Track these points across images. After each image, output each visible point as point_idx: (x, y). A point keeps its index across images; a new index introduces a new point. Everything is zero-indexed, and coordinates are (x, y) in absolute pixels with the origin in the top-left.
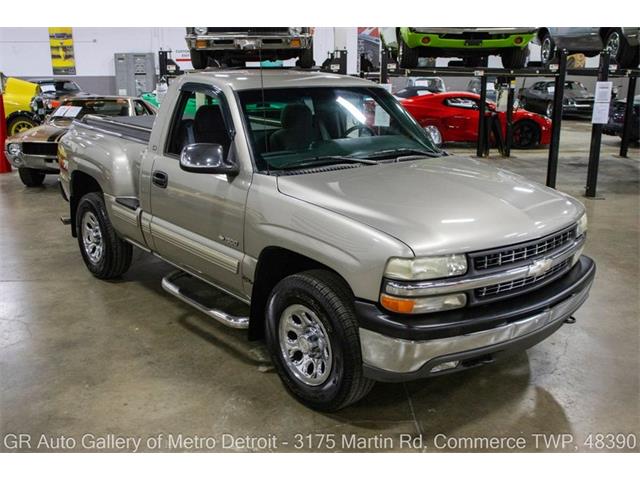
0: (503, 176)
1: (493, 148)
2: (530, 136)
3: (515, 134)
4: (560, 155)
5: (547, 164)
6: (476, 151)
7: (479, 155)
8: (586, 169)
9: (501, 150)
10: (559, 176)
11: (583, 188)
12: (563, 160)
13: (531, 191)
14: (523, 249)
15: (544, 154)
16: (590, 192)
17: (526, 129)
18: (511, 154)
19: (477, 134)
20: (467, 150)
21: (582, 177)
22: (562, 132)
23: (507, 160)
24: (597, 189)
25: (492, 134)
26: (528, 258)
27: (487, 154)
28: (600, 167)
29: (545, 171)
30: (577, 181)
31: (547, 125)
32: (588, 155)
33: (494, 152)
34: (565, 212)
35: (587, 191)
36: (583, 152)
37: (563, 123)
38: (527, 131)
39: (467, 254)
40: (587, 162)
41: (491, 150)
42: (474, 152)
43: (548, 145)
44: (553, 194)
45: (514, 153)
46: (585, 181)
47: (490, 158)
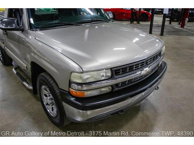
0: (136, 30)
1: (135, 21)
2: (145, 18)
3: (141, 17)
4: (154, 23)
5: (150, 26)
6: (130, 22)
7: (131, 23)
8: (161, 27)
9: (137, 22)
10: (153, 29)
11: (160, 33)
12: (154, 24)
13: (144, 36)
14: (139, 64)
15: (149, 23)
16: (162, 34)
17: (144, 16)
18: (140, 23)
19: (130, 17)
20: (127, 22)
21: (160, 30)
22: (154, 17)
23: (139, 24)
24: (164, 33)
25: (135, 17)
26: (141, 67)
27: (133, 23)
28: (165, 27)
29: (149, 28)
30: (158, 31)
31: (150, 15)
32: (161, 23)
33: (135, 22)
34: (157, 45)
35: (161, 34)
36: (161, 22)
37: (155, 15)
38: (145, 17)
39: (111, 69)
40: (161, 25)
41: (134, 22)
42: (129, 22)
43: (150, 21)
44: (151, 37)
45: (141, 23)
46: (161, 31)
47: (134, 24)
